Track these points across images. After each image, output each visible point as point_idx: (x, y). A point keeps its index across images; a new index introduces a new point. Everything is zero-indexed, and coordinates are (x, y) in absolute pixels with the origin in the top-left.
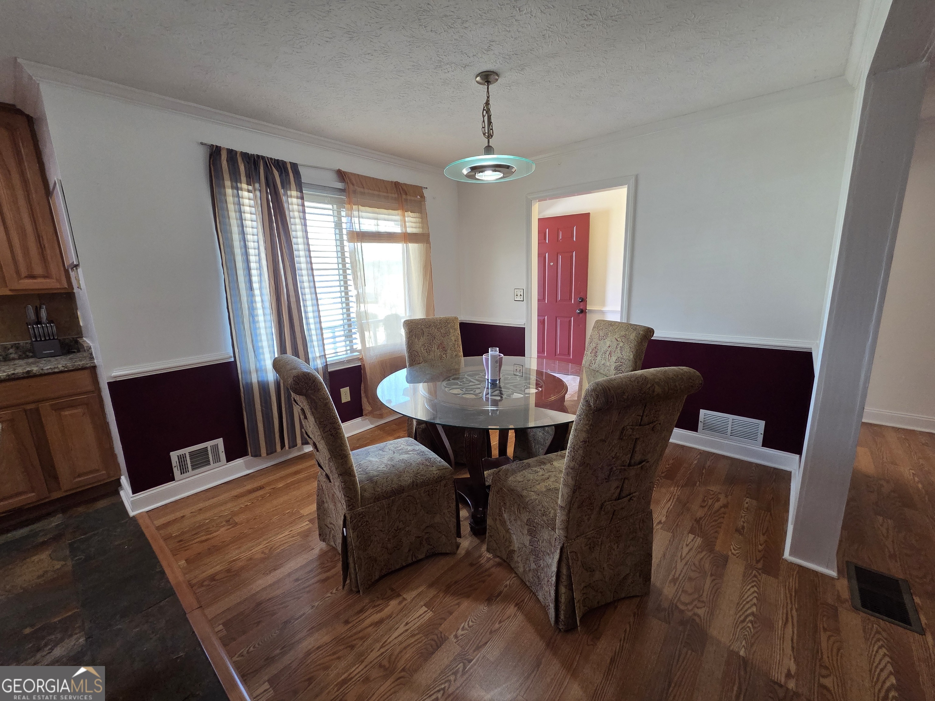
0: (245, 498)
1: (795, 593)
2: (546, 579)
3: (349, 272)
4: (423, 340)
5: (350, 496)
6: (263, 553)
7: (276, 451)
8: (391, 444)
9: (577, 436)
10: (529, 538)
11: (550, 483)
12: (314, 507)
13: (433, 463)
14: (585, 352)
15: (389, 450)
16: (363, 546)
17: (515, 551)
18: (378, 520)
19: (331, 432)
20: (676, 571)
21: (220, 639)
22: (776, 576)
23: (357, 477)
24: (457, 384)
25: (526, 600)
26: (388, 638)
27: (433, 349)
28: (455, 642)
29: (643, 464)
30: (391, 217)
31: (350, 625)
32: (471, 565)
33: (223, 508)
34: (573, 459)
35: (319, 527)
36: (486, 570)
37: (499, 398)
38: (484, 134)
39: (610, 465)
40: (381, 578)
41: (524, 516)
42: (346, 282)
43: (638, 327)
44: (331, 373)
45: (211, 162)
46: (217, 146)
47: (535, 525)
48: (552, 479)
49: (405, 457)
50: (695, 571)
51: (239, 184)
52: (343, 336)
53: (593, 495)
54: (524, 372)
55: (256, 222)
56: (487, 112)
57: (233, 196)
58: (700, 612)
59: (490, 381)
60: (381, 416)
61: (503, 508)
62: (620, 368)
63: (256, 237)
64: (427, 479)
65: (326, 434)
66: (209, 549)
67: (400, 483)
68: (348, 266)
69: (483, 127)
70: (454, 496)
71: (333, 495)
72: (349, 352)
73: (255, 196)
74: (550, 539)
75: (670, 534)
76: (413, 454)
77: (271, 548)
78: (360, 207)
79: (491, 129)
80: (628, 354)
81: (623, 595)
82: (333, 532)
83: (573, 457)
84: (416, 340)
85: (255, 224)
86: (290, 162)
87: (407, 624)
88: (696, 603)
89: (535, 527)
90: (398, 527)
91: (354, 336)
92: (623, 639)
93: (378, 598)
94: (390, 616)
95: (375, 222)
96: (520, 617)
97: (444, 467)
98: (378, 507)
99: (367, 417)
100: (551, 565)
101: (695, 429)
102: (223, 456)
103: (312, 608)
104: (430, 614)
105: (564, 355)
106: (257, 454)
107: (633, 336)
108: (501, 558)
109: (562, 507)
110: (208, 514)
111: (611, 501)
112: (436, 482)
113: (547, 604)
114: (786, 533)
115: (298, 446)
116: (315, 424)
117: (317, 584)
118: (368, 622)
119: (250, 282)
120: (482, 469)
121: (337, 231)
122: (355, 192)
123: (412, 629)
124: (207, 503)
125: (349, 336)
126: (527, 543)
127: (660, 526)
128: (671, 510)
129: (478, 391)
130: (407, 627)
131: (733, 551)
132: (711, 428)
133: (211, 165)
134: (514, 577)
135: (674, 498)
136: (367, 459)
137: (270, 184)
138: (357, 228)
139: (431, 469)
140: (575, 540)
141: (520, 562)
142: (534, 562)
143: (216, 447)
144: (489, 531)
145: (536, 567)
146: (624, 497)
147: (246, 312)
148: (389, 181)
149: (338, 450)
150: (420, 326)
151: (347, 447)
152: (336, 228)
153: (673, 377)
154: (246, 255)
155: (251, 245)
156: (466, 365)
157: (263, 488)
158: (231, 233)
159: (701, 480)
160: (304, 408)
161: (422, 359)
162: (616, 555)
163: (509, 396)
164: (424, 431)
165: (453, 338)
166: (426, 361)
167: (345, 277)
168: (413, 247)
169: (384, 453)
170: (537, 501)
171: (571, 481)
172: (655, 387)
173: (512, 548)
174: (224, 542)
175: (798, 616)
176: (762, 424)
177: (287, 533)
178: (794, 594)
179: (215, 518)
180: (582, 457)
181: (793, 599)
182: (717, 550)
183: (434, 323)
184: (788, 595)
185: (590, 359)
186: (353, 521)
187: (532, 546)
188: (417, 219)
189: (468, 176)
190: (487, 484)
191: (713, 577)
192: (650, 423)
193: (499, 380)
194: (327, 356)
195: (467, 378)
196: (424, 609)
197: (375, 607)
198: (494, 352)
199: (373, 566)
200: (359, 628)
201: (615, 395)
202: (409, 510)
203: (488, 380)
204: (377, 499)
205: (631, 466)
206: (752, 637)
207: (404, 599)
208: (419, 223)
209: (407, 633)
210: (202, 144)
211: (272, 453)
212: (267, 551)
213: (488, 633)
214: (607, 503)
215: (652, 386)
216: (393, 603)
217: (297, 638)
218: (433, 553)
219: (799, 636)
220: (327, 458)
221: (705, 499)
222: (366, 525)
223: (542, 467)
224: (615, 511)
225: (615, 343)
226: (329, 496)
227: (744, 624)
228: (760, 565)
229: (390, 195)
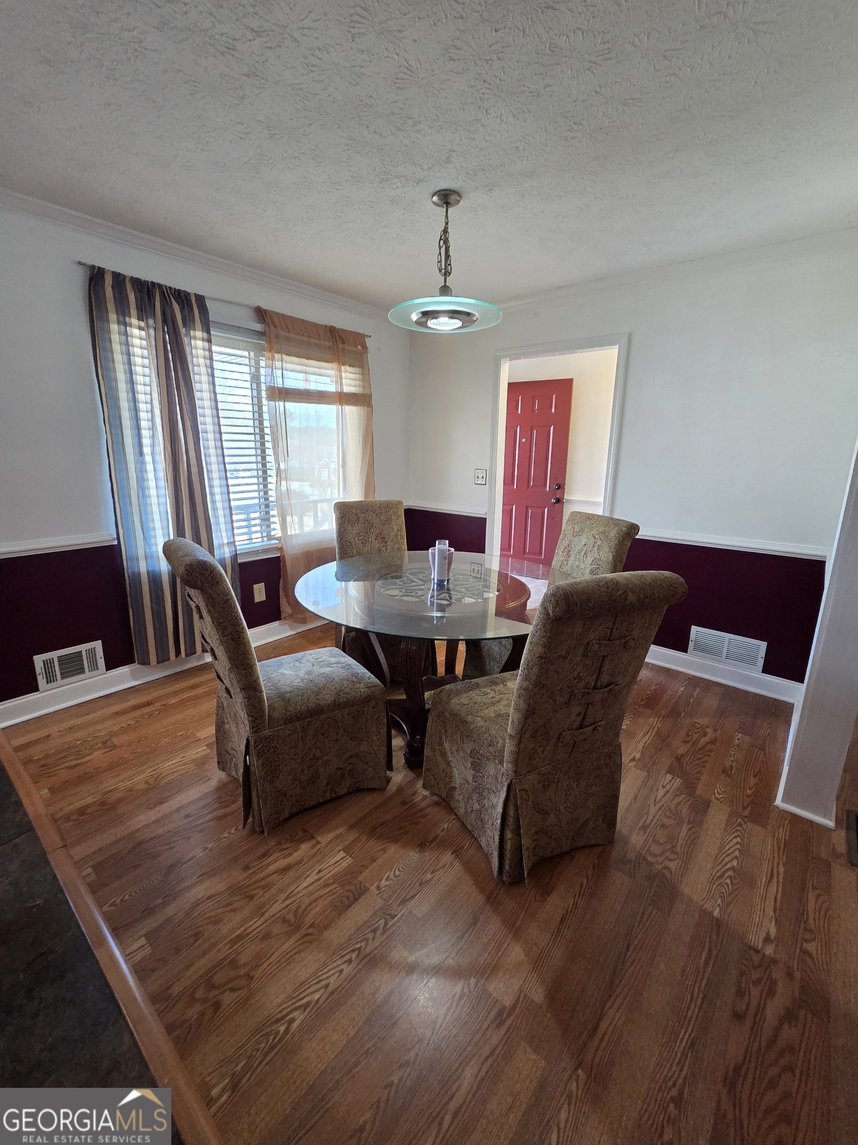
0: (129, 716)
1: (784, 846)
2: (490, 821)
3: (267, 438)
4: (358, 527)
5: (255, 716)
6: (146, 782)
7: (169, 659)
8: (311, 654)
9: (533, 650)
10: (472, 772)
11: (501, 708)
12: (212, 730)
13: (360, 679)
14: (556, 551)
15: (308, 662)
16: (269, 777)
17: (456, 788)
18: (290, 745)
19: (232, 635)
20: (648, 817)
21: (88, 884)
22: (764, 826)
23: (264, 693)
24: (396, 584)
25: (466, 847)
26: (296, 888)
27: (370, 539)
28: (377, 895)
29: (611, 687)
30: (323, 371)
31: (251, 871)
32: (403, 803)
33: (99, 727)
34: (526, 678)
35: (217, 753)
36: (421, 810)
37: (445, 602)
38: (440, 270)
39: (571, 687)
40: (292, 816)
41: (468, 746)
42: (263, 451)
43: (620, 523)
44: (242, 565)
45: (92, 288)
46: (99, 268)
47: (479, 757)
48: (504, 703)
49: (327, 670)
50: (670, 817)
51: (127, 319)
52: (258, 518)
53: (549, 723)
54: (483, 572)
55: (148, 369)
56: (444, 243)
57: (120, 334)
58: (672, 865)
59: (436, 581)
60: (304, 621)
61: (444, 736)
62: (597, 571)
63: (148, 388)
64: (352, 698)
65: (225, 638)
66: (79, 777)
67: (318, 702)
68: (267, 431)
69: (439, 262)
70: (385, 721)
71: (235, 714)
72: (265, 539)
73: (148, 335)
74: (496, 774)
75: (645, 773)
76: (336, 668)
77: (157, 778)
78: (285, 357)
79: (449, 265)
80: (606, 555)
81: (582, 844)
82: (234, 759)
83: (526, 676)
84: (349, 527)
85: (147, 371)
86: (195, 294)
87: (320, 871)
88: (667, 854)
89: (480, 759)
90: (314, 756)
91: (272, 519)
92: (577, 894)
93: (286, 840)
94: (299, 862)
95: (301, 376)
96: (458, 866)
97: (374, 685)
98: (289, 730)
99: (286, 621)
100: (497, 805)
101: (684, 649)
102: (101, 663)
103: (204, 851)
104: (349, 860)
105: (535, 554)
106: (145, 662)
107: (613, 533)
108: (440, 796)
109: (511, 736)
110: (81, 734)
111: (571, 730)
112: (363, 703)
113: (490, 852)
114: (780, 776)
115: (198, 653)
116: (213, 625)
117: (213, 822)
118: (272, 868)
119: (140, 445)
120: (421, 689)
121: (254, 386)
122: (277, 336)
123: (325, 878)
124: (79, 721)
125: (266, 519)
126: (470, 779)
127: (633, 764)
128: (649, 744)
129: (420, 593)
130: (321, 875)
131: (717, 795)
132: (703, 649)
133: (92, 293)
134: (454, 819)
135: (652, 731)
136: (279, 671)
137: (168, 320)
138: (279, 383)
139: (358, 686)
140: (525, 776)
141: (461, 801)
142: (477, 801)
143: (92, 653)
144: (427, 764)
145: (478, 807)
146: (588, 727)
147: (133, 483)
148: (322, 325)
149: (240, 659)
150: (354, 511)
151: (253, 655)
152: (253, 381)
153: (651, 583)
154: (135, 410)
155: (141, 397)
156: (410, 561)
157: (152, 704)
158: (116, 380)
159: (686, 710)
160: (199, 605)
161: (355, 551)
162: (576, 796)
163: (459, 600)
164: (354, 640)
165: (395, 528)
166: (360, 554)
167: (263, 444)
168: (352, 412)
169: (301, 665)
170: (484, 728)
171: (523, 705)
172: (628, 595)
173: (453, 785)
174: (99, 768)
175: (785, 872)
176: (763, 645)
177: (178, 759)
178: (782, 846)
179: (90, 739)
180: (537, 676)
181: (781, 853)
182: (699, 793)
183: (373, 507)
184: (776, 848)
185: (562, 559)
186: (257, 746)
187: (476, 782)
188: (357, 376)
189: (418, 323)
190: (427, 707)
191: (690, 826)
192: (621, 638)
193: (448, 580)
194: (237, 543)
195: (408, 577)
196: (342, 854)
197: (282, 850)
198: (442, 546)
199: (282, 801)
200: (261, 875)
201: (578, 602)
202: (328, 736)
203: (434, 579)
204: (289, 720)
205: (597, 689)
206: (730, 895)
207: (318, 842)
208: (359, 380)
209: (319, 882)
210: (80, 263)
211: (164, 661)
212: (152, 781)
213: (417, 884)
214: (567, 733)
215: (624, 593)
216: (305, 847)
217: (184, 885)
218: (356, 788)
219: (783, 894)
220: (227, 669)
221: (690, 733)
222: (274, 751)
223: (494, 687)
224: (575, 743)
225: (592, 541)
226: (230, 715)
227: (721, 881)
228: (746, 813)
229: (323, 343)
